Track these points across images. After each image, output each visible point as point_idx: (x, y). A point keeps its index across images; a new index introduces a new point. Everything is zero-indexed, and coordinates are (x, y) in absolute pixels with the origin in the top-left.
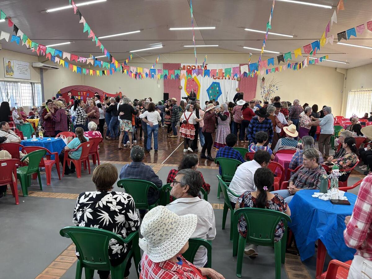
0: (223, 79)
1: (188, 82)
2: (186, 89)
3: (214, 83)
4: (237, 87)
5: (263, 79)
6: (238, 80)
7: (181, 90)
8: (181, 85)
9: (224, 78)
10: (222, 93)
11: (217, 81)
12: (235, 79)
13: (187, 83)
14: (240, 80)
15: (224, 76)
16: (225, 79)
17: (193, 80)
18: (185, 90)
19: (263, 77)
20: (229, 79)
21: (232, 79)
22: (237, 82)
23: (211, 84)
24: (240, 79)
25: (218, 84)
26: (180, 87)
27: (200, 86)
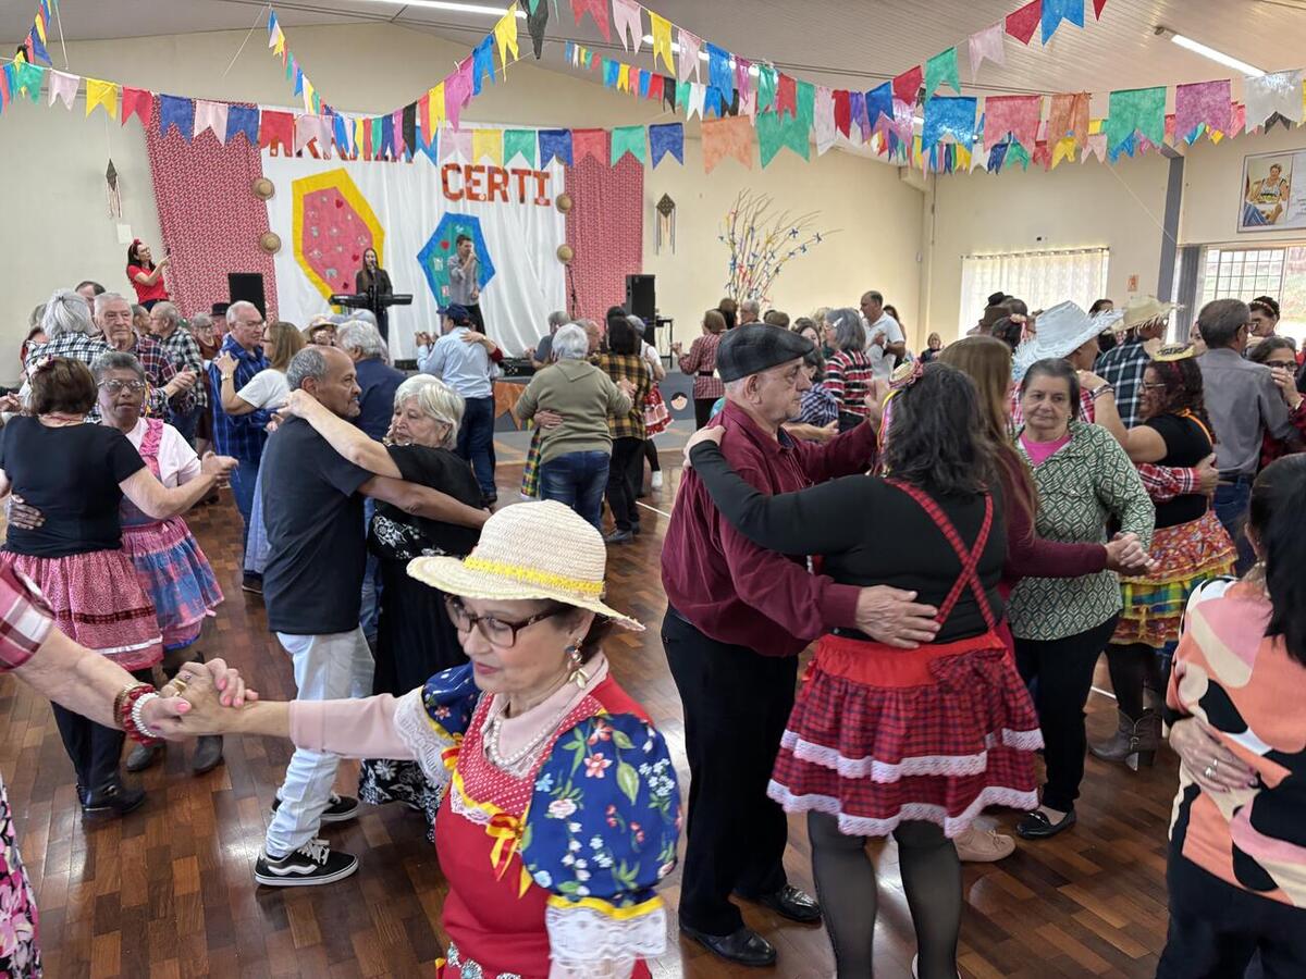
0: (492, 198)
1: (311, 213)
2: (306, 251)
3: (450, 219)
4: (561, 239)
5: (666, 206)
6: (561, 207)
7: (276, 258)
8: (272, 230)
9: (497, 193)
10: (492, 272)
11: (465, 207)
12: (548, 203)
13: (306, 217)
14: (573, 208)
15: (497, 186)
16: (505, 198)
17: (339, 204)
18: (301, 257)
19: (666, 197)
20: (522, 200)
21: (536, 202)
22: (560, 218)
23: (436, 224)
24: (573, 202)
25: (473, 222)
26: (271, 242)
27: (382, 233)
